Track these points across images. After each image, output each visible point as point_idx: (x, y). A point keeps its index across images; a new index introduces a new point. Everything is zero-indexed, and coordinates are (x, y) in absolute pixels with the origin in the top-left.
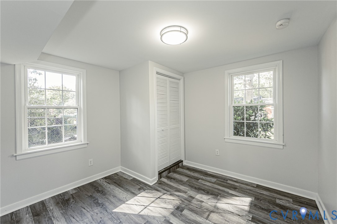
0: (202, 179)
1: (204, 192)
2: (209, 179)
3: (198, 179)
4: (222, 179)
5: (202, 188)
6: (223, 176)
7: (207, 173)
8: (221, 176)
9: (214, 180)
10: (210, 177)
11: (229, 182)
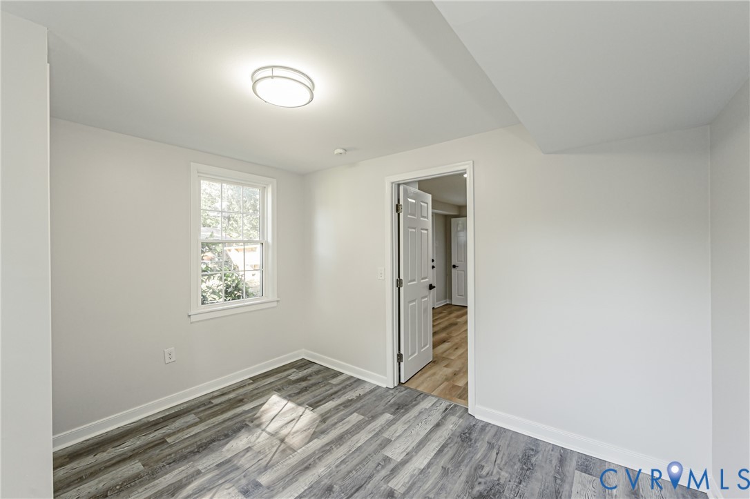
0: (169, 435)
1: (220, 440)
2: (178, 423)
3: (162, 442)
4: (199, 407)
5: (204, 441)
6: (193, 403)
7: (149, 422)
8: (185, 405)
9: (191, 418)
10: (174, 421)
11: (215, 401)
